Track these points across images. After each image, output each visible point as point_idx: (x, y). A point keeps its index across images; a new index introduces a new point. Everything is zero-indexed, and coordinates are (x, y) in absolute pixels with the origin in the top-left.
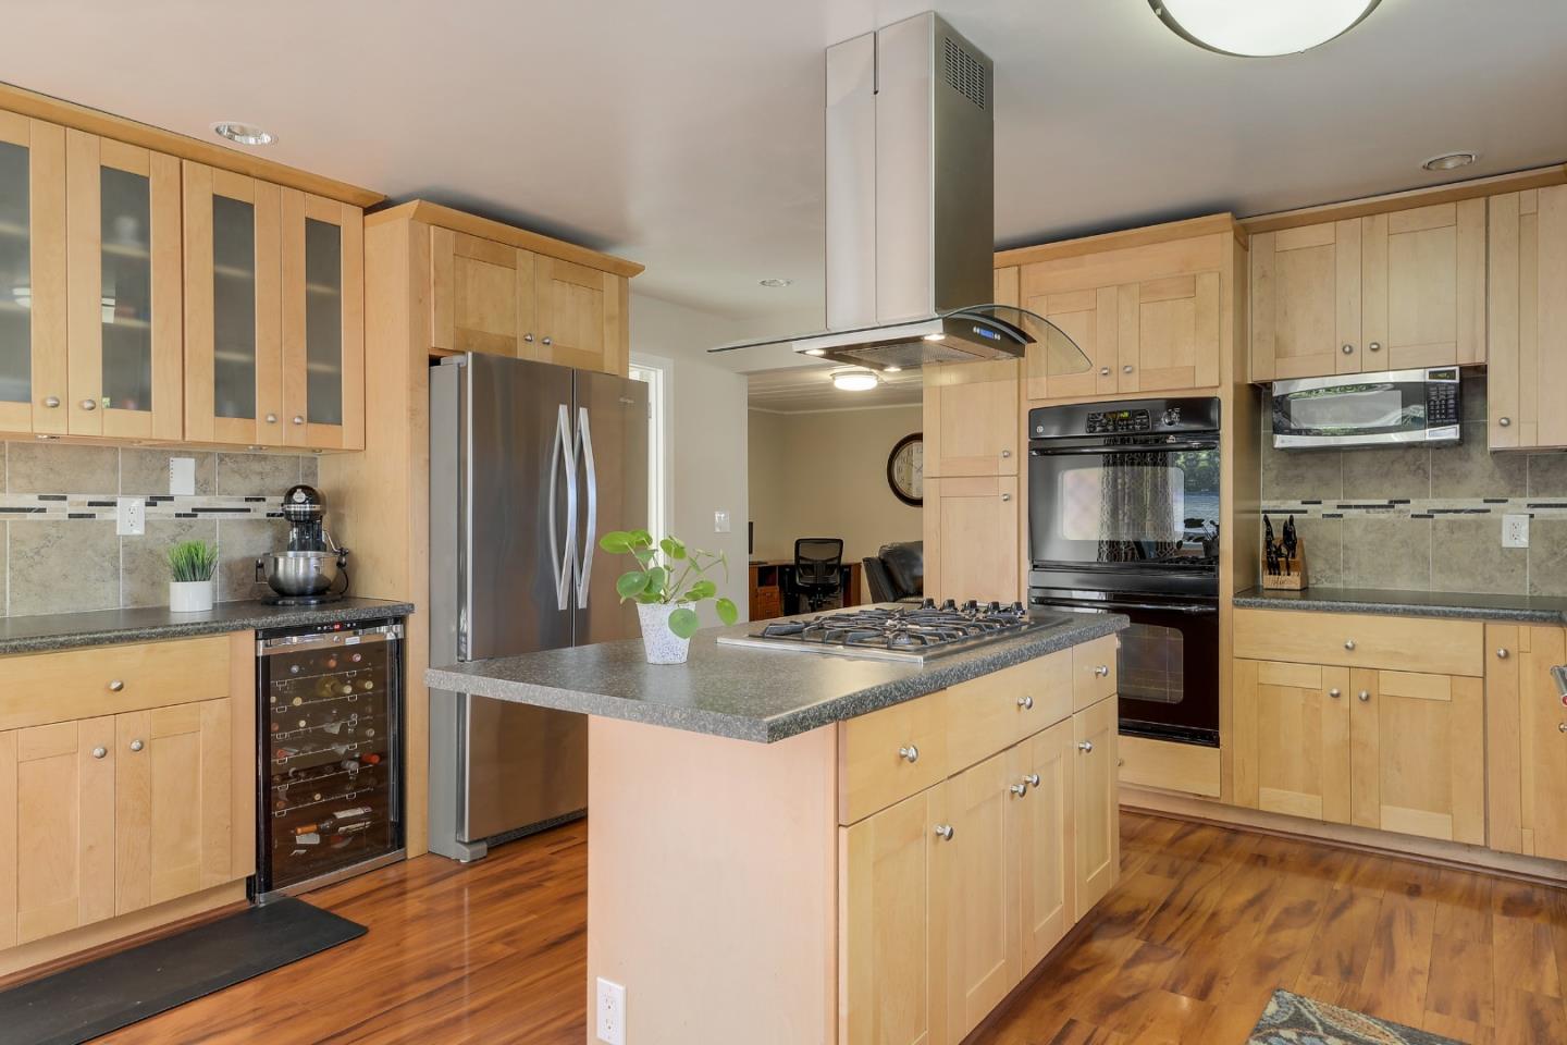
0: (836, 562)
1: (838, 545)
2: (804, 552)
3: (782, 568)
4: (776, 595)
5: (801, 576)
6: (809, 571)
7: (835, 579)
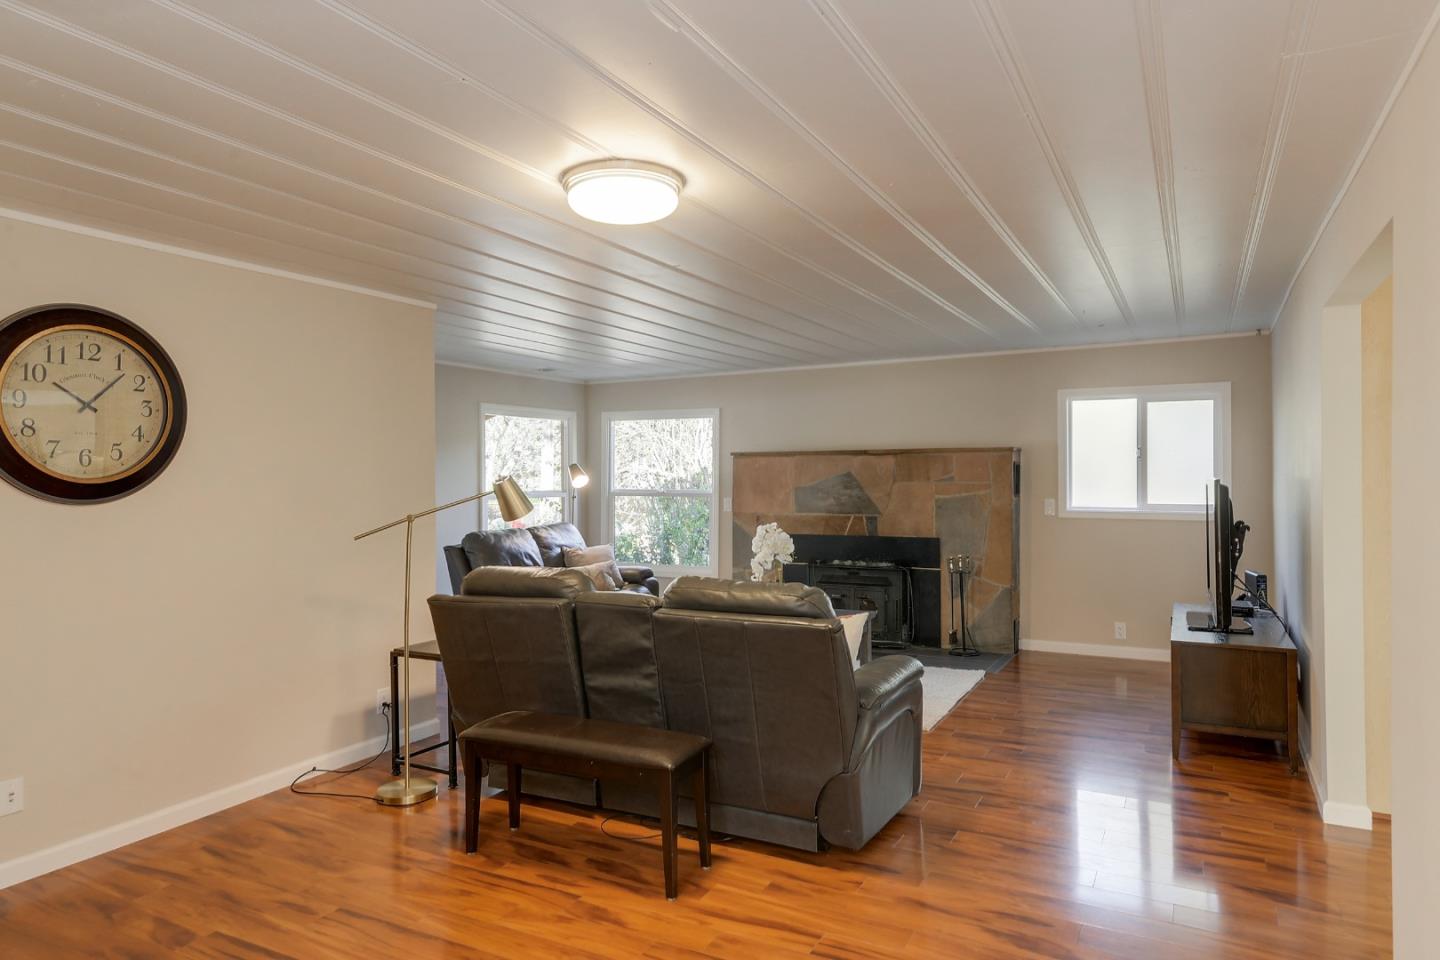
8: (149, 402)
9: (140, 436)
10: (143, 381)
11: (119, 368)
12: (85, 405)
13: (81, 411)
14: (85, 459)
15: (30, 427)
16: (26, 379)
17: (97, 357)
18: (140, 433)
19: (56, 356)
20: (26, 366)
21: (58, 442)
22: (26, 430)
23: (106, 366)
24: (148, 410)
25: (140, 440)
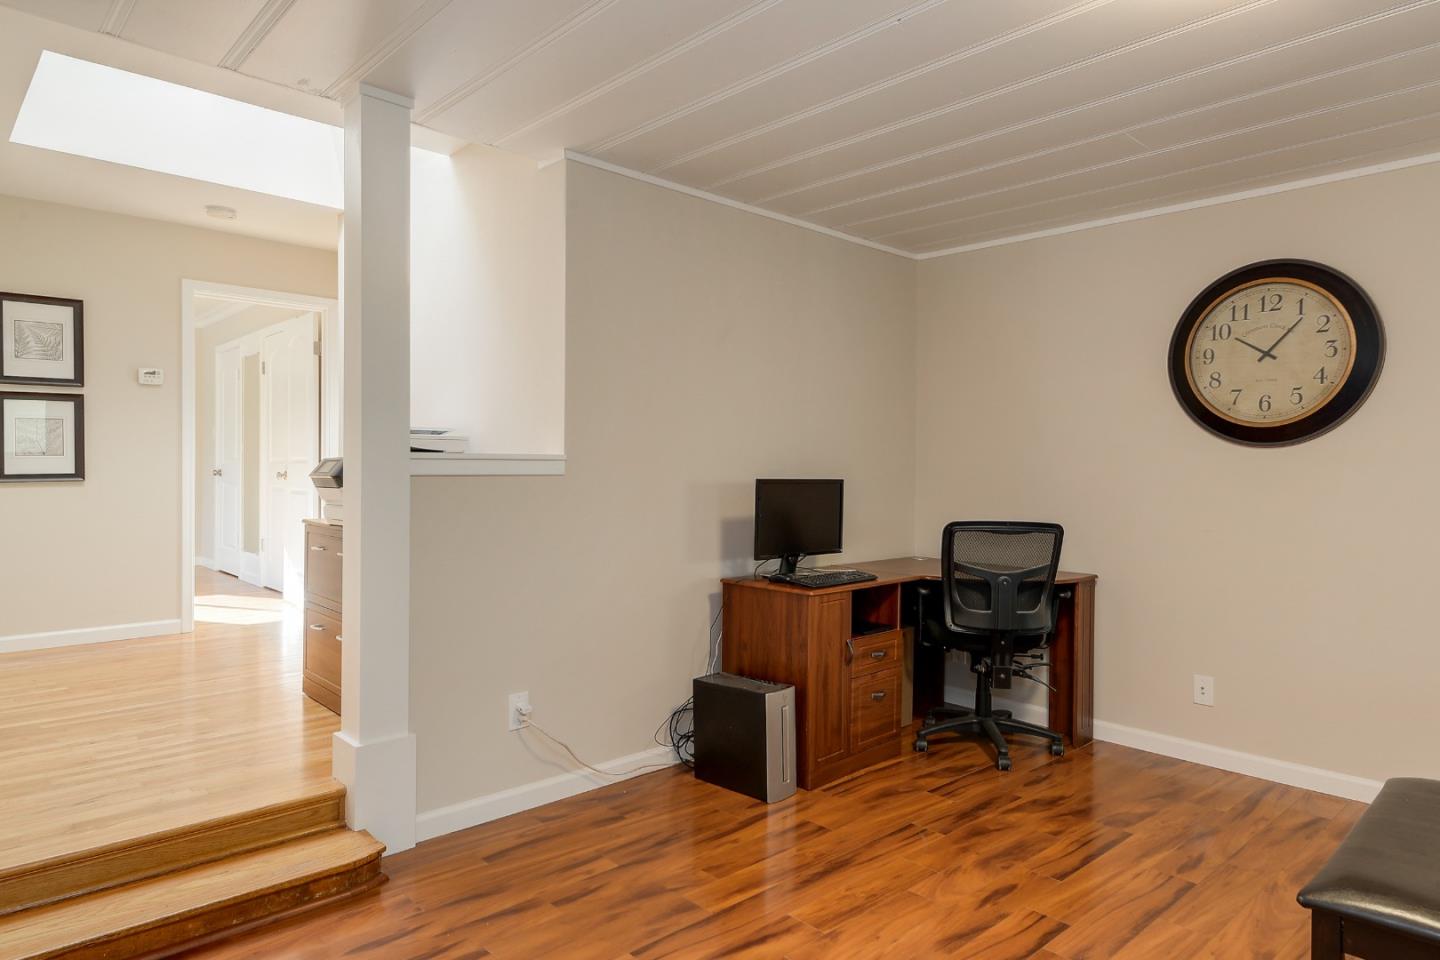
0: (1042, 578)
1: (1050, 537)
2: (967, 552)
3: (910, 587)
4: (896, 653)
5: (955, 609)
6: (976, 597)
7: (1041, 616)
8: (1333, 341)
9: (1322, 378)
10: (1328, 321)
11: (1301, 313)
12: (1267, 354)
13: (1260, 360)
14: (1265, 405)
15: (1217, 380)
16: (1214, 339)
17: (1278, 306)
18: (1322, 374)
19: (1240, 314)
20: (1214, 328)
21: (1240, 391)
22: (1214, 382)
23: (1288, 313)
24: (1333, 351)
25: (1322, 382)
